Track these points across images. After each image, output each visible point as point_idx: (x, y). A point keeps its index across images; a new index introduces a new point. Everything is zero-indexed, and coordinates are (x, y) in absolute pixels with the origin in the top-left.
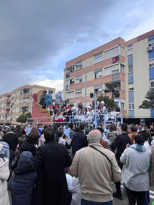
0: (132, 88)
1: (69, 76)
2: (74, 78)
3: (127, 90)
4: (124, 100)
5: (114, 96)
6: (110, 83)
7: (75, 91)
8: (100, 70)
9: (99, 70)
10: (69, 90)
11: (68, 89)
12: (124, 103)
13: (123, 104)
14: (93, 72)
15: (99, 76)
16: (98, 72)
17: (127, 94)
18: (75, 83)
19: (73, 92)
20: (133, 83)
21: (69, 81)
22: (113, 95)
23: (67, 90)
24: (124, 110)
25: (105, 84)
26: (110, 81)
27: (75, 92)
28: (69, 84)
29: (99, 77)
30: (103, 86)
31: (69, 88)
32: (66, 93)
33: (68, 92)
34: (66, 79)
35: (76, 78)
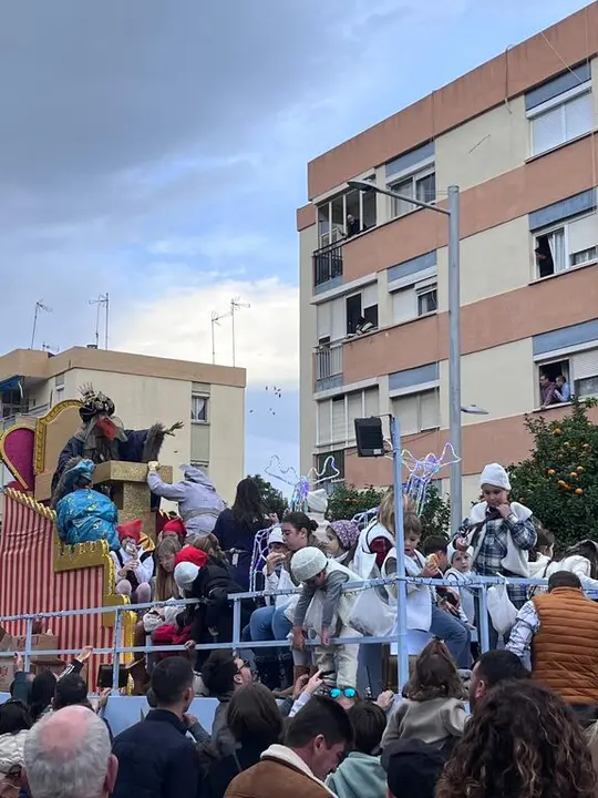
1: (338, 268)
2: (376, 281)
7: (384, 383)
8: (579, 204)
9: (567, 209)
10: (341, 379)
11: (336, 369)
14: (524, 223)
15: (574, 258)
16: (565, 225)
18: (382, 325)
19: (372, 394)
21: (341, 308)
23: (323, 378)
27: (386, 392)
28: (339, 332)
29: (568, 267)
31: (337, 363)
32: (320, 401)
33: (337, 391)
34: (315, 293)
35: (391, 279)
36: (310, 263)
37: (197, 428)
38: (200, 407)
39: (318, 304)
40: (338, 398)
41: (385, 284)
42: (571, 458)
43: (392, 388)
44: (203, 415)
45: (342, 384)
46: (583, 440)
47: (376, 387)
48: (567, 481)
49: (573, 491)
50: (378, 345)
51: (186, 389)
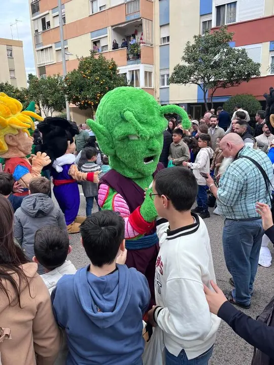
0: (166, 36)
1: (38, 9)
2: (49, 13)
3: (157, 42)
4: (151, 66)
5: (131, 56)
6: (123, 25)
7: (53, 46)
11: (41, 41)
12: (150, 73)
13: (148, 74)
15: (100, 7)
17: (157, 52)
18: (52, 27)
19: (51, 49)
20: (169, 24)
21: (40, 22)
22: (128, 55)
23: (37, 44)
24: (152, 88)
25: (112, 26)
26: (121, 19)
27: (54, 49)
28: (40, 30)
29: (99, 11)
30: (108, 32)
31: (40, 38)
32: (37, 51)
33: (41, 48)
34: (33, 17)
35: (53, 13)
36: (30, 6)
37: (10, 59)
38: (10, 53)
39: (34, 20)
40: (42, 50)
41: (52, 15)
42: (87, 68)
43: (56, 47)
44: (11, 55)
45: (43, 45)
46: (91, 63)
47: (51, 47)
48: (86, 75)
49: (87, 78)
50: (51, 34)
51: (5, 47)
